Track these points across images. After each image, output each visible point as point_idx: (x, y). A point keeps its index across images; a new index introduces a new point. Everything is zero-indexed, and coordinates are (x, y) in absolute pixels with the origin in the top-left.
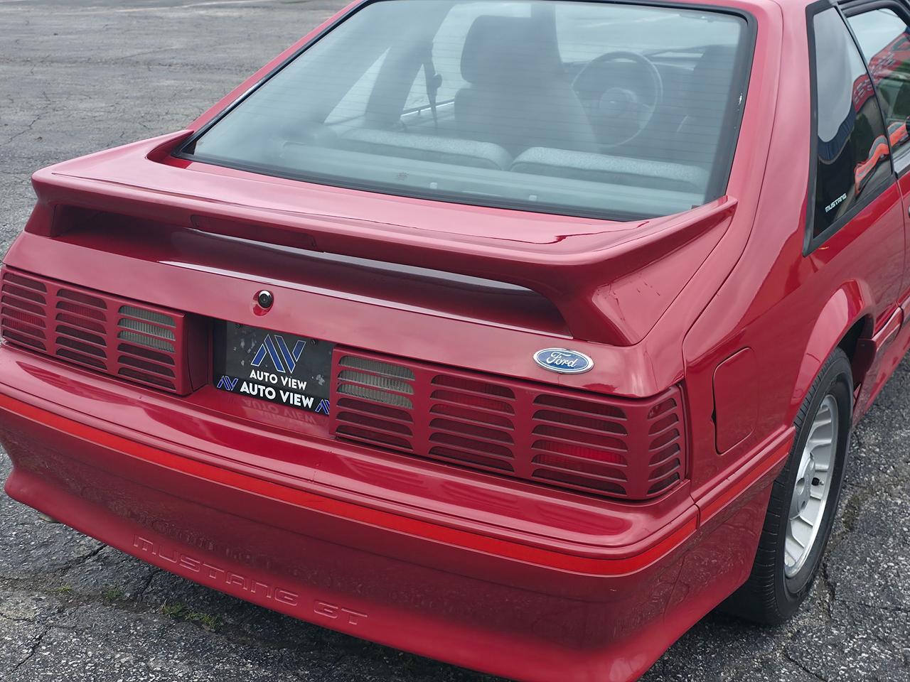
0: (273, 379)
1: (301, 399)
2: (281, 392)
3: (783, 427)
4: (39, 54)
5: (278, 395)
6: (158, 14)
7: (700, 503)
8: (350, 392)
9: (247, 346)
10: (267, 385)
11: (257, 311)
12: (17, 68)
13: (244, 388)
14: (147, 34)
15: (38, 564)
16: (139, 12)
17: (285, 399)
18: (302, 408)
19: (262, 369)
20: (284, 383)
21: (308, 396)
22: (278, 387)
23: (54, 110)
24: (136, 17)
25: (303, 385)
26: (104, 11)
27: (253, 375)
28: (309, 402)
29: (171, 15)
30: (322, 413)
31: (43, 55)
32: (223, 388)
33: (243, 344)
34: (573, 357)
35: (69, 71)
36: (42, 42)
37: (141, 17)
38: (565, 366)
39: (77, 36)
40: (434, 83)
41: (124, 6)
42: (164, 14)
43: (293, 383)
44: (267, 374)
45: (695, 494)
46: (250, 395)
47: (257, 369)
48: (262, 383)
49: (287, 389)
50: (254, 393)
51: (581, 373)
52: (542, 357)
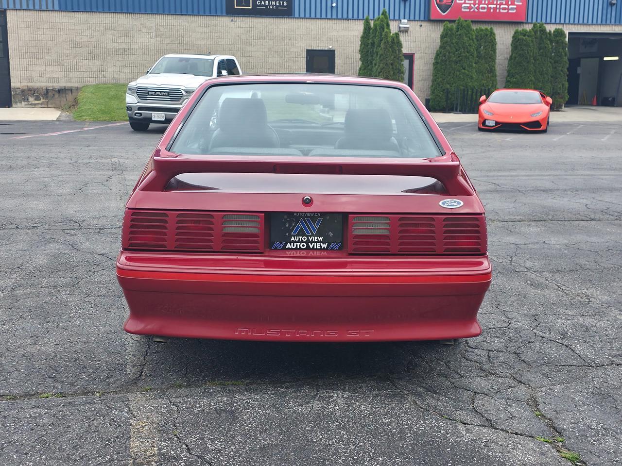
0: (304, 239)
1: (321, 245)
2: (310, 244)
5: (308, 245)
8: (359, 232)
9: (290, 225)
10: (302, 242)
13: (288, 246)
17: (311, 247)
19: (297, 236)
20: (311, 240)
21: (324, 243)
22: (307, 242)
25: (321, 239)
27: (293, 239)
28: (325, 246)
30: (332, 249)
32: (276, 248)
33: (287, 225)
34: (455, 202)
38: (453, 205)
43: (316, 239)
44: (301, 237)
46: (292, 249)
47: (295, 235)
48: (299, 242)
49: (312, 242)
50: (293, 247)
51: (459, 207)
52: (443, 203)
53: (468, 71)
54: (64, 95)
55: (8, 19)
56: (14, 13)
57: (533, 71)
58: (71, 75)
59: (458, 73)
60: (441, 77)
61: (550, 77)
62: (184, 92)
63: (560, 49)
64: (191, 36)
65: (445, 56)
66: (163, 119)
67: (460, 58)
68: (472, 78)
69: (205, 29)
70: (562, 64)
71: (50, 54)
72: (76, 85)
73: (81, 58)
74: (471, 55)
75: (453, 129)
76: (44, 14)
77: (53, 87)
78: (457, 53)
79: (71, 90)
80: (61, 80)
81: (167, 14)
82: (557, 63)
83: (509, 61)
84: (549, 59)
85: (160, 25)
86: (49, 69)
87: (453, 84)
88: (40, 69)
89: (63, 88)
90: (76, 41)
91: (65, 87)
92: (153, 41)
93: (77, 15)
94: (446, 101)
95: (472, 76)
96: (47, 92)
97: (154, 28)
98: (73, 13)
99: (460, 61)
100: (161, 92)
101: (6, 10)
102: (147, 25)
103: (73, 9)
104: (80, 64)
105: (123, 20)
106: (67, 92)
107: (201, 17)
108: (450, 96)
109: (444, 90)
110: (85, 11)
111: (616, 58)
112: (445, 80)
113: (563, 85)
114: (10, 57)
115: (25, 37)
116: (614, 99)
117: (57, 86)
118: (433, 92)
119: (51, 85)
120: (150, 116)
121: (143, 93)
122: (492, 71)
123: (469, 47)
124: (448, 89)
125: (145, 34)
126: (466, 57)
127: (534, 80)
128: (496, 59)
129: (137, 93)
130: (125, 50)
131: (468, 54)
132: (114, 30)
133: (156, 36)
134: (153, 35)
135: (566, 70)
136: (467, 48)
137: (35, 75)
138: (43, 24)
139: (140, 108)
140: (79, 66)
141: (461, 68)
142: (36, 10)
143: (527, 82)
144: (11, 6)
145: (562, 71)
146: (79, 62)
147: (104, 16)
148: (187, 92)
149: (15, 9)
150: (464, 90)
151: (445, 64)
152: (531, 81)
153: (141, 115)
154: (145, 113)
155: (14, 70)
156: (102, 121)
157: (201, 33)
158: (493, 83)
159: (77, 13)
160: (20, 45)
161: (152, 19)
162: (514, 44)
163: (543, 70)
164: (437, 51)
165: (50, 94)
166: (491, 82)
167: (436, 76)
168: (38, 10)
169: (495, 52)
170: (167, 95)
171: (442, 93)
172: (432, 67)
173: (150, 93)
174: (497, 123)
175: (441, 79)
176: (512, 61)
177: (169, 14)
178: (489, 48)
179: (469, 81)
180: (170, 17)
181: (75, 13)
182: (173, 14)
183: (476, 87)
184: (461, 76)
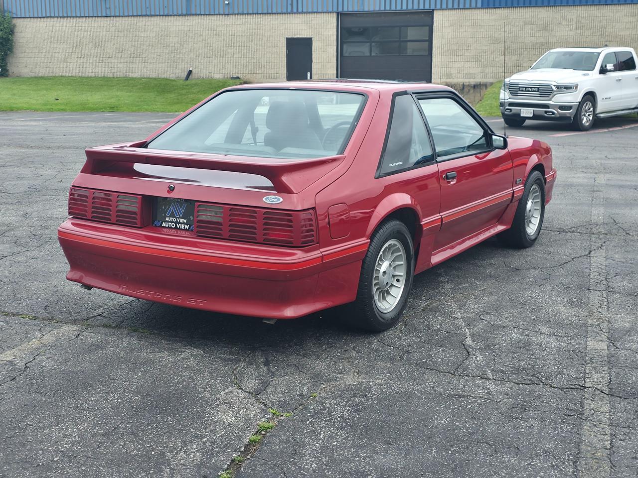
1: (185, 226)
3: (364, 239)
4: (56, 144)
5: (176, 225)
6: (127, 126)
7: (323, 253)
8: (202, 218)
9: (165, 208)
10: (172, 222)
11: (168, 192)
12: (44, 151)
13: (164, 224)
14: (119, 136)
15: (76, 318)
16: (115, 125)
17: (178, 227)
18: (185, 230)
19: (170, 216)
20: (178, 221)
21: (187, 225)
22: (176, 223)
23: (67, 169)
24: (112, 127)
25: (185, 221)
26: (93, 124)
27: (167, 219)
28: (187, 227)
29: (133, 126)
30: (192, 230)
31: (58, 145)
32: (156, 225)
33: (163, 207)
34: (276, 198)
35: (75, 152)
36: (57, 139)
37: (115, 127)
38: (274, 201)
39: (77, 136)
40: (255, 131)
41: (105, 121)
42: (130, 125)
43: (181, 221)
44: (172, 218)
45: (322, 250)
46: (166, 227)
47: (169, 216)
49: (179, 223)
50: (167, 226)
51: (278, 203)
52: (266, 199)
54: (478, 90)
55: (435, 19)
56: (440, 12)
58: (487, 70)
62: (554, 88)
64: (615, 27)
66: (531, 115)
69: (632, 18)
71: (469, 51)
72: (491, 80)
73: (498, 54)
76: (467, 12)
77: (469, 82)
79: (486, 86)
80: (477, 75)
81: (590, 5)
85: (581, 17)
86: (467, 65)
88: (459, 66)
89: (479, 84)
90: (494, 37)
91: (480, 82)
92: (572, 33)
93: (499, 11)
96: (463, 88)
97: (575, 20)
98: (495, 10)
100: (531, 88)
101: (433, 10)
102: (568, 18)
103: (494, 5)
104: (496, 60)
105: (543, 14)
106: (481, 87)
107: (628, 5)
110: (506, 7)
114: (433, 55)
115: (448, 35)
117: (473, 81)
119: (467, 80)
120: (518, 112)
121: (515, 89)
125: (565, 26)
129: (509, 88)
130: (542, 44)
132: (533, 24)
133: (576, 29)
134: (573, 28)
137: (454, 71)
138: (466, 22)
139: (511, 104)
140: (495, 61)
142: (460, 9)
144: (438, 6)
146: (495, 58)
147: (525, 11)
148: (558, 87)
149: (441, 9)
153: (511, 111)
154: (515, 109)
155: (435, 67)
156: (495, 116)
157: (626, 22)
159: (499, 9)
160: (443, 43)
161: (574, 11)
165: (466, 90)
168: (462, 9)
170: (537, 90)
173: (521, 89)
177: (592, 5)
180: (593, 8)
181: (497, 9)
182: (597, 5)
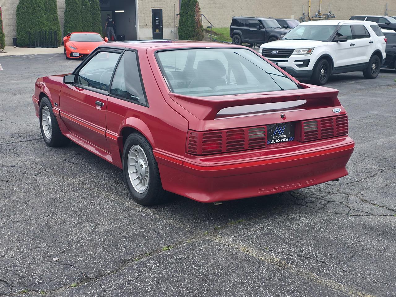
0: (279, 137)
5: (280, 140)
10: (278, 139)
13: (272, 142)
17: (282, 141)
18: (286, 141)
25: (285, 136)
27: (274, 138)
28: (287, 139)
30: (291, 141)
33: (271, 131)
34: (338, 109)
38: (338, 111)
43: (283, 136)
44: (277, 136)
48: (276, 139)
49: (282, 138)
50: (274, 142)
52: (334, 111)
53: (41, 20)
57: (81, 19)
59: (34, 21)
60: (23, 24)
61: (91, 24)
63: (95, 5)
65: (24, 10)
67: (35, 10)
68: (44, 24)
70: (97, 15)
74: (41, 9)
75: (50, 59)
78: (32, 7)
82: (94, 14)
83: (65, 13)
84: (89, 12)
87: (32, 28)
94: (28, 40)
95: (44, 23)
99: (35, 13)
108: (31, 36)
109: (27, 32)
111: (123, 11)
112: (26, 26)
113: (99, 28)
116: (124, 36)
118: (18, 34)
122: (56, 19)
123: (39, 3)
124: (29, 32)
126: (39, 10)
127: (82, 25)
128: (57, 12)
131: (40, 9)
135: (100, 19)
136: (38, 4)
141: (36, 18)
143: (79, 27)
145: (98, 19)
150: (40, 33)
151: (25, 15)
152: (81, 26)
158: (58, 27)
162: (67, 2)
163: (87, 19)
164: (18, 6)
166: (57, 27)
167: (19, 22)
169: (56, 7)
171: (25, 34)
172: (15, 17)
174: (80, 54)
175: (23, 25)
176: (68, 13)
178: (53, 4)
179: (42, 26)
183: (47, 30)
184: (37, 23)
